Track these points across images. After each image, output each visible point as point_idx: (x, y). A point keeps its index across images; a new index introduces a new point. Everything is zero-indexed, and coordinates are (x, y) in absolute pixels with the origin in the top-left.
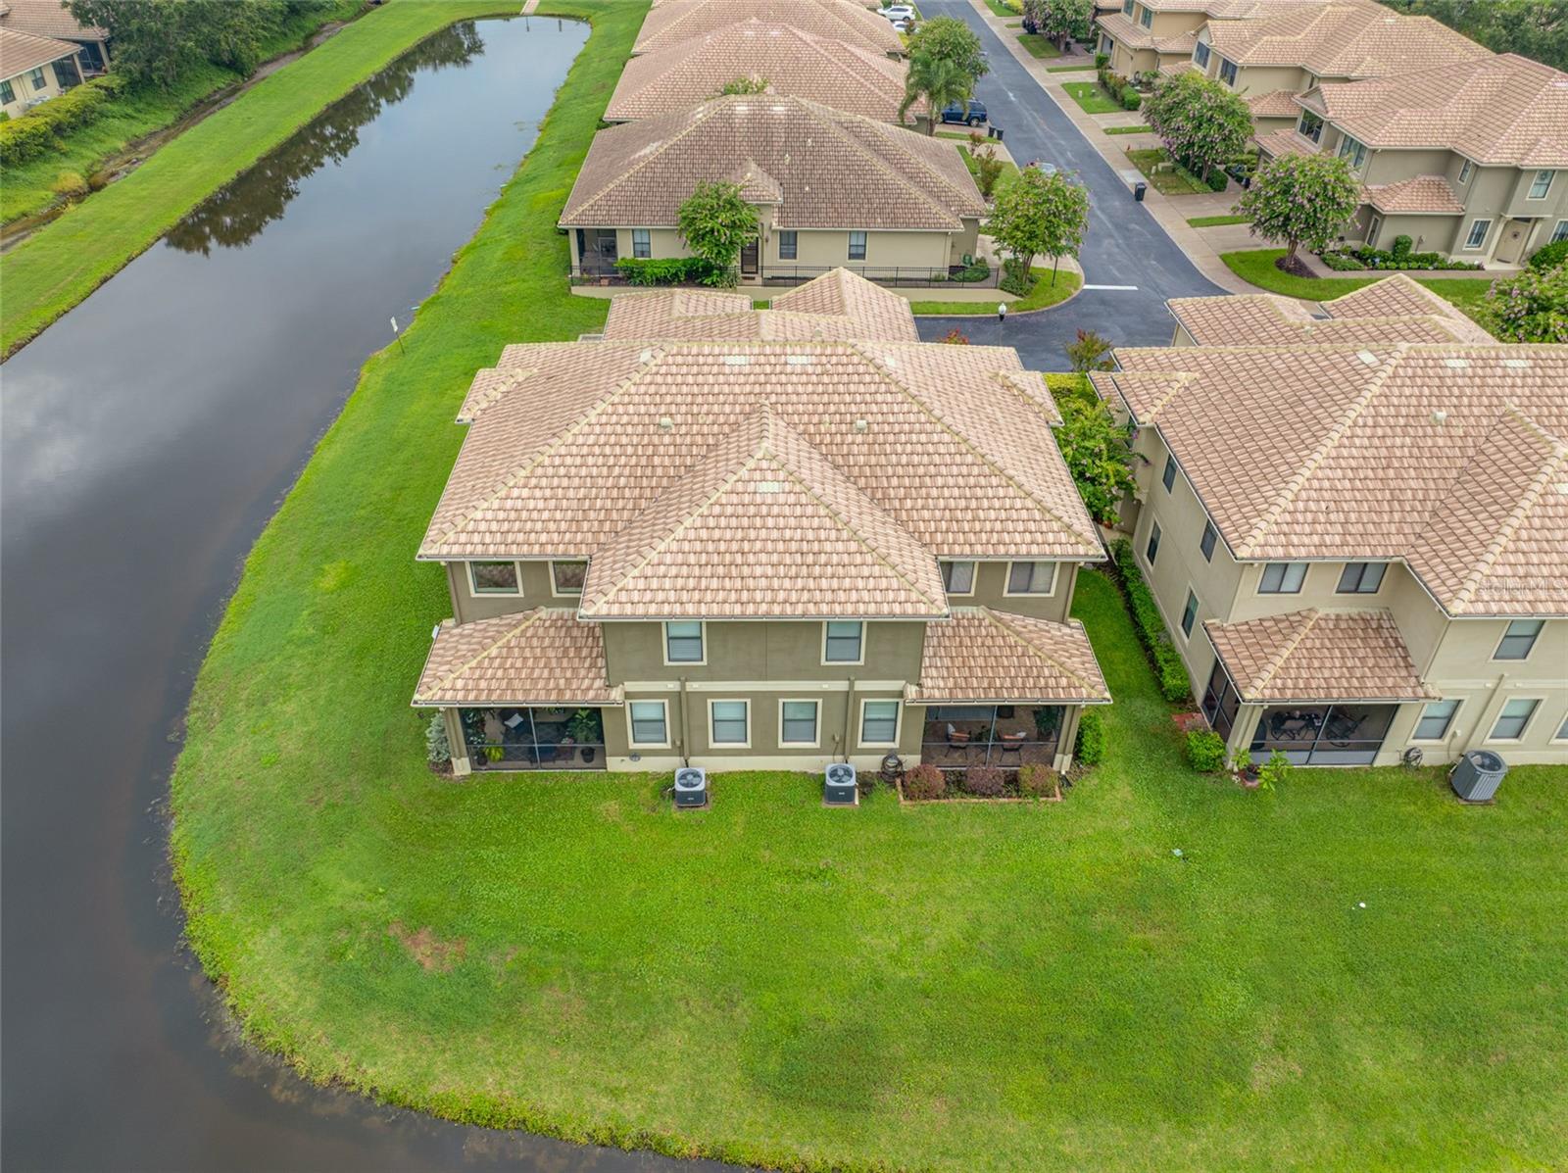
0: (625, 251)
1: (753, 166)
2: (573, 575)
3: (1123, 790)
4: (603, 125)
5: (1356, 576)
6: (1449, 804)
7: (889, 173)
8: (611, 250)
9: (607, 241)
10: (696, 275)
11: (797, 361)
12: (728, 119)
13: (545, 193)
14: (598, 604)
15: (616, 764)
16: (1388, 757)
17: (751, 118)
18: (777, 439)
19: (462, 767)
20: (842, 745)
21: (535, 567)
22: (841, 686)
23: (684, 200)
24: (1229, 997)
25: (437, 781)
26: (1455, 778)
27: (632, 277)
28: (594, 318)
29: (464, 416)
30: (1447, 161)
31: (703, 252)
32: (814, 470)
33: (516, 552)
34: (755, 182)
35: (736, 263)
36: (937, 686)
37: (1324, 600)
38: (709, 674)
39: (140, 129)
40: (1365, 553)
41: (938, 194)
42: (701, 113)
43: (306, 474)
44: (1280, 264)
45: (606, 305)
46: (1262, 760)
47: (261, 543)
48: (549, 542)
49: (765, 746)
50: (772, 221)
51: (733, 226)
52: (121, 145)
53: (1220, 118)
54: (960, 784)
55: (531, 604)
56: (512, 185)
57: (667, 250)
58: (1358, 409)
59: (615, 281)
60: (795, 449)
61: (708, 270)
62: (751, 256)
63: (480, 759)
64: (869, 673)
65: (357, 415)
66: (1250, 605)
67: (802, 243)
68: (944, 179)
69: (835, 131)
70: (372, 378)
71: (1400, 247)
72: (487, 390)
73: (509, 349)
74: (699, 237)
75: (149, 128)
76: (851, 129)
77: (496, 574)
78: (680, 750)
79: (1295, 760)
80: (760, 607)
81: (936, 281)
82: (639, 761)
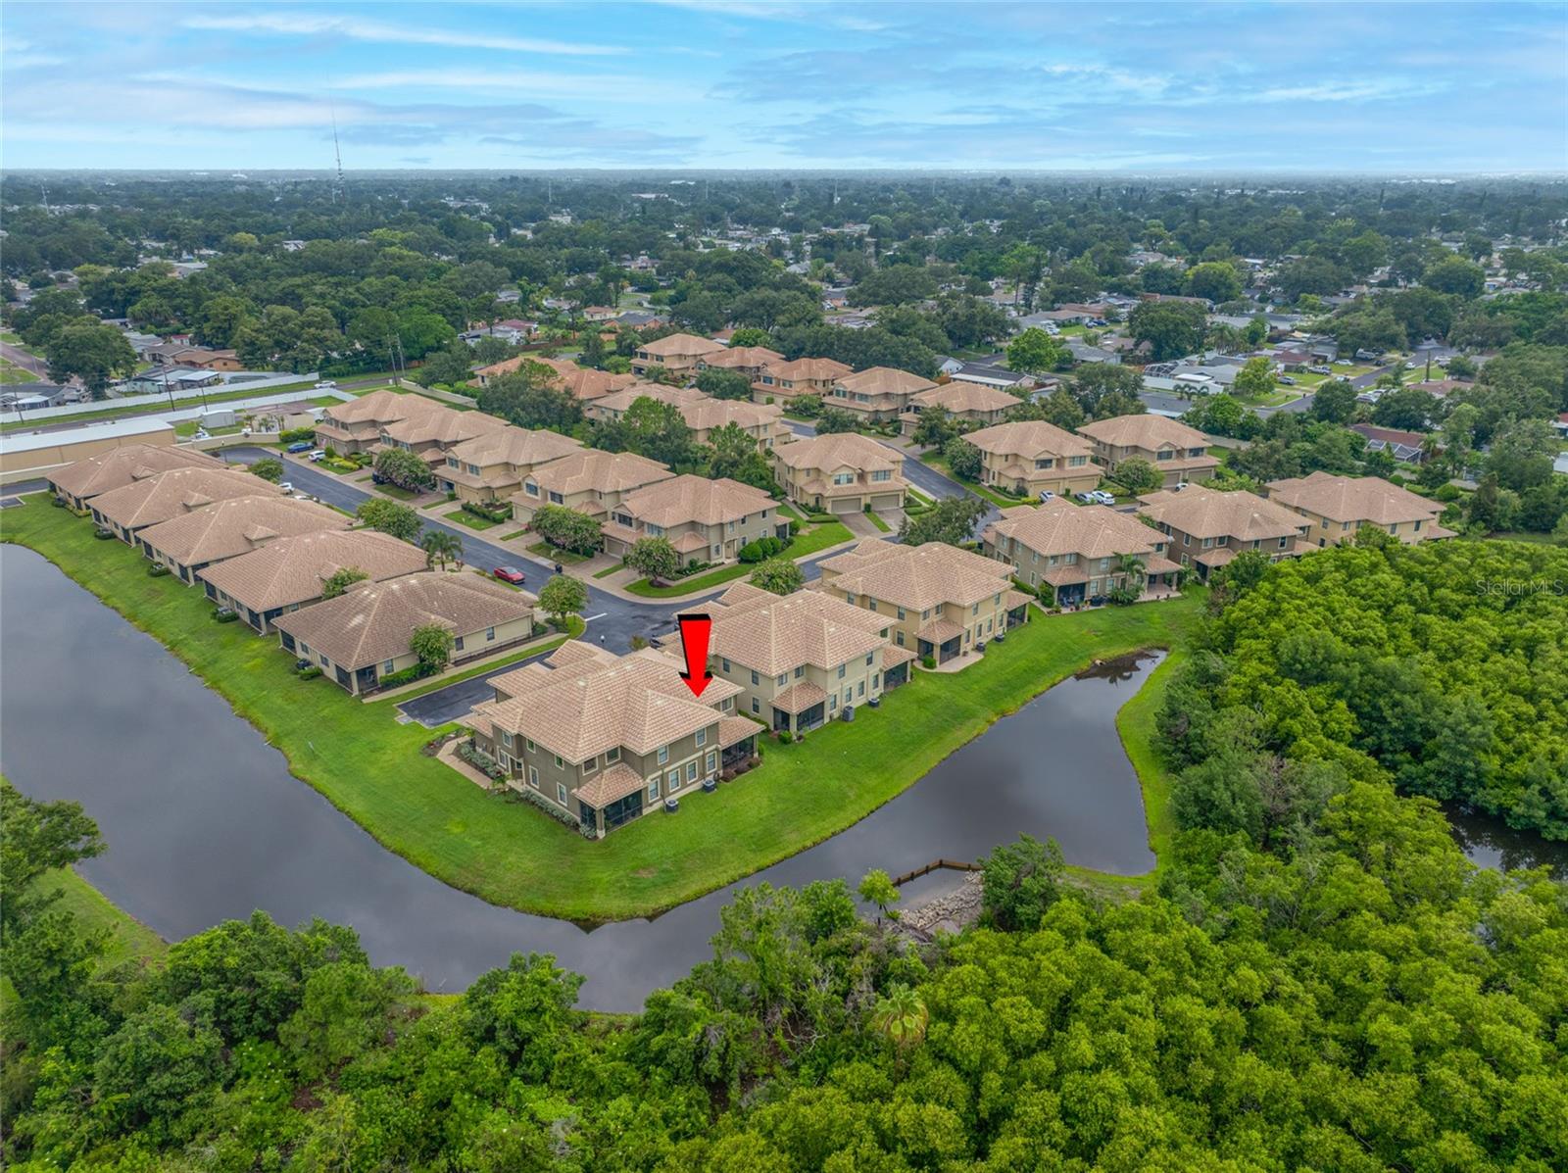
0: (381, 672)
1: (428, 614)
2: (613, 753)
5: (798, 672)
6: (846, 725)
10: (424, 673)
12: (392, 593)
15: (646, 811)
16: (827, 720)
17: (403, 589)
19: (601, 834)
20: (703, 775)
22: (701, 753)
24: (834, 784)
26: (845, 716)
30: (693, 525)
36: (724, 742)
37: (793, 682)
38: (669, 764)
40: (799, 664)
42: (371, 594)
46: (800, 733)
49: (685, 786)
54: (739, 772)
55: (600, 771)
59: (379, 690)
61: (430, 668)
63: (607, 830)
64: (707, 746)
66: (778, 691)
67: (465, 641)
71: (692, 563)
77: (590, 763)
78: (664, 796)
79: (809, 728)
80: (680, 734)
81: (528, 639)
82: (653, 806)
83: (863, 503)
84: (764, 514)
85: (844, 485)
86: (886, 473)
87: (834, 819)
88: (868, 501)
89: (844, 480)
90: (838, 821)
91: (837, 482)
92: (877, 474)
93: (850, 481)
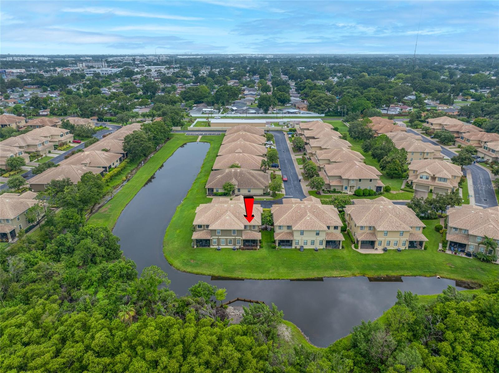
0: (215, 191)
1: (234, 179)
2: (208, 226)
3: (265, 250)
4: (213, 170)
5: (288, 227)
6: (298, 252)
7: (254, 180)
8: (213, 191)
9: (212, 190)
10: (225, 195)
11: (232, 206)
12: (231, 172)
13: (203, 181)
14: (210, 228)
15: (211, 247)
16: (293, 247)
17: (234, 172)
18: (229, 213)
19: (195, 247)
20: (235, 245)
21: (204, 225)
22: (234, 237)
23: (224, 184)
24: (269, 265)
25: (193, 248)
27: (216, 195)
28: (210, 201)
29: (196, 212)
30: (340, 178)
31: (226, 192)
32: (232, 216)
33: (202, 224)
34: (234, 182)
35: (231, 193)
36: (244, 237)
37: (286, 230)
38: (221, 236)
39: (132, 168)
41: (261, 183)
42: (227, 171)
43: (172, 221)
44: (316, 193)
45: (212, 199)
46: (280, 247)
47: (168, 228)
48: (206, 223)
49: (227, 245)
50: (236, 187)
51: (230, 188)
52: (130, 171)
53: (311, 169)
54: (247, 249)
55: (203, 230)
56: (197, 179)
57: (221, 191)
58: (291, 211)
59: (213, 196)
60: (231, 214)
61: (227, 194)
62: (233, 192)
63: (197, 246)
64: (237, 236)
65: (177, 214)
67: (241, 190)
68: (263, 180)
69: (247, 174)
70: (178, 209)
71: (335, 190)
72: (198, 209)
73: (200, 205)
74: (225, 190)
75: (133, 168)
76: (250, 173)
77: (200, 226)
78: (218, 245)
79: (283, 247)
80: (226, 228)
81: (261, 195)
82: (214, 246)
83: (430, 188)
84: (371, 180)
85: (424, 179)
86: (445, 180)
87: (256, 275)
88: (433, 188)
89: (424, 178)
90: (257, 276)
91: (421, 178)
92: (440, 179)
93: (427, 178)
